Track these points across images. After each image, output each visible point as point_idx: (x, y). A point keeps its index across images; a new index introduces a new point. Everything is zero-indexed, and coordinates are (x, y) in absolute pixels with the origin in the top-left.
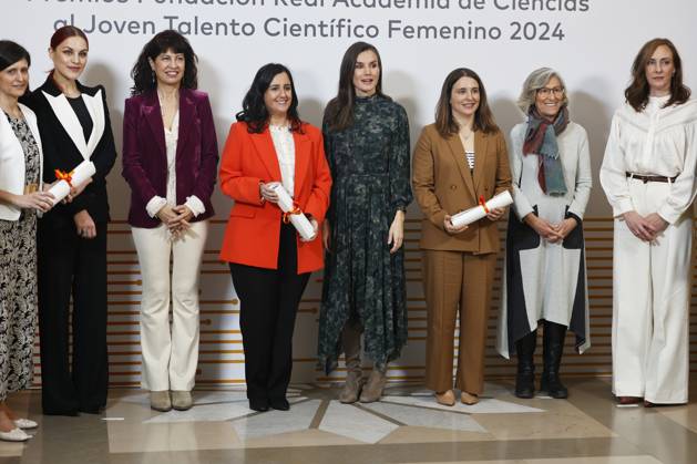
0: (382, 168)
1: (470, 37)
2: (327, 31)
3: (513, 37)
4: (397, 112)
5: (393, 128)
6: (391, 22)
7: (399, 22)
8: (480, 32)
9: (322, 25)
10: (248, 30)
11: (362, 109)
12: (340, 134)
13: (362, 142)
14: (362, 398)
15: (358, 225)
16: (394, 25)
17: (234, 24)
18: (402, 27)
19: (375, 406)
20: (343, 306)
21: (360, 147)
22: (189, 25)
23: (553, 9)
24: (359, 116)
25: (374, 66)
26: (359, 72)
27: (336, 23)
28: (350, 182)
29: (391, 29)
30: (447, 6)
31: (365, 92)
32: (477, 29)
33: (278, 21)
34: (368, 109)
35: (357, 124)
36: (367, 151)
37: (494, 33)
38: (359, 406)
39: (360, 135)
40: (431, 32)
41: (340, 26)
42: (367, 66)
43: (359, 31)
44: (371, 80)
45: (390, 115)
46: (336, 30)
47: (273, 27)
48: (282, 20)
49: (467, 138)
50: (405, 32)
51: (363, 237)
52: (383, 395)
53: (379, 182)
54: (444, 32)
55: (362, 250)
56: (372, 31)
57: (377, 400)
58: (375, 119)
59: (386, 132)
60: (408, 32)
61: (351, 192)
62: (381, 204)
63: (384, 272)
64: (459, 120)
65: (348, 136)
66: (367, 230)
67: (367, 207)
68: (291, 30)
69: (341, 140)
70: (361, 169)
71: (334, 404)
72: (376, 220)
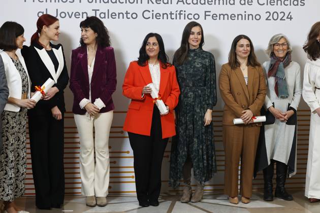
0: (201, 84)
1: (245, 19)
2: (174, 16)
3: (267, 19)
4: (210, 57)
5: (207, 64)
6: (206, 12)
7: (210, 12)
8: (250, 17)
9: (171, 14)
10: (134, 16)
11: (192, 55)
12: (181, 68)
13: (191, 71)
14: (192, 200)
15: (189, 113)
16: (207, 13)
17: (127, 13)
18: (211, 14)
19: (199, 204)
20: (184, 153)
21: (190, 74)
22: (105, 14)
23: (287, 5)
24: (190, 59)
25: (199, 34)
26: (191, 36)
27: (178, 12)
28: (186, 91)
29: (206, 15)
30: (234, 4)
31: (194, 46)
32: (249, 15)
33: (149, 12)
34: (195, 55)
35: (189, 62)
36: (194, 76)
37: (257, 17)
38: (190, 204)
39: (191, 67)
40: (226, 16)
41: (180, 14)
42: (196, 34)
43: (190, 17)
44: (197, 41)
45: (206, 58)
46: (178, 16)
47: (147, 15)
48: (151, 11)
49: (244, 69)
50: (213, 17)
51: (192, 119)
52: (202, 199)
53: (200, 92)
54: (232, 17)
55: (191, 126)
56: (196, 17)
57: (200, 201)
58: (199, 60)
59: (204, 66)
60: (214, 17)
61: (186, 96)
62: (200, 102)
63: (202, 137)
64: (240, 60)
65: (184, 68)
66: (193, 115)
67: (193, 104)
68: (156, 16)
69: (181, 70)
70: (191, 85)
71: (178, 203)
72: (198, 111)
